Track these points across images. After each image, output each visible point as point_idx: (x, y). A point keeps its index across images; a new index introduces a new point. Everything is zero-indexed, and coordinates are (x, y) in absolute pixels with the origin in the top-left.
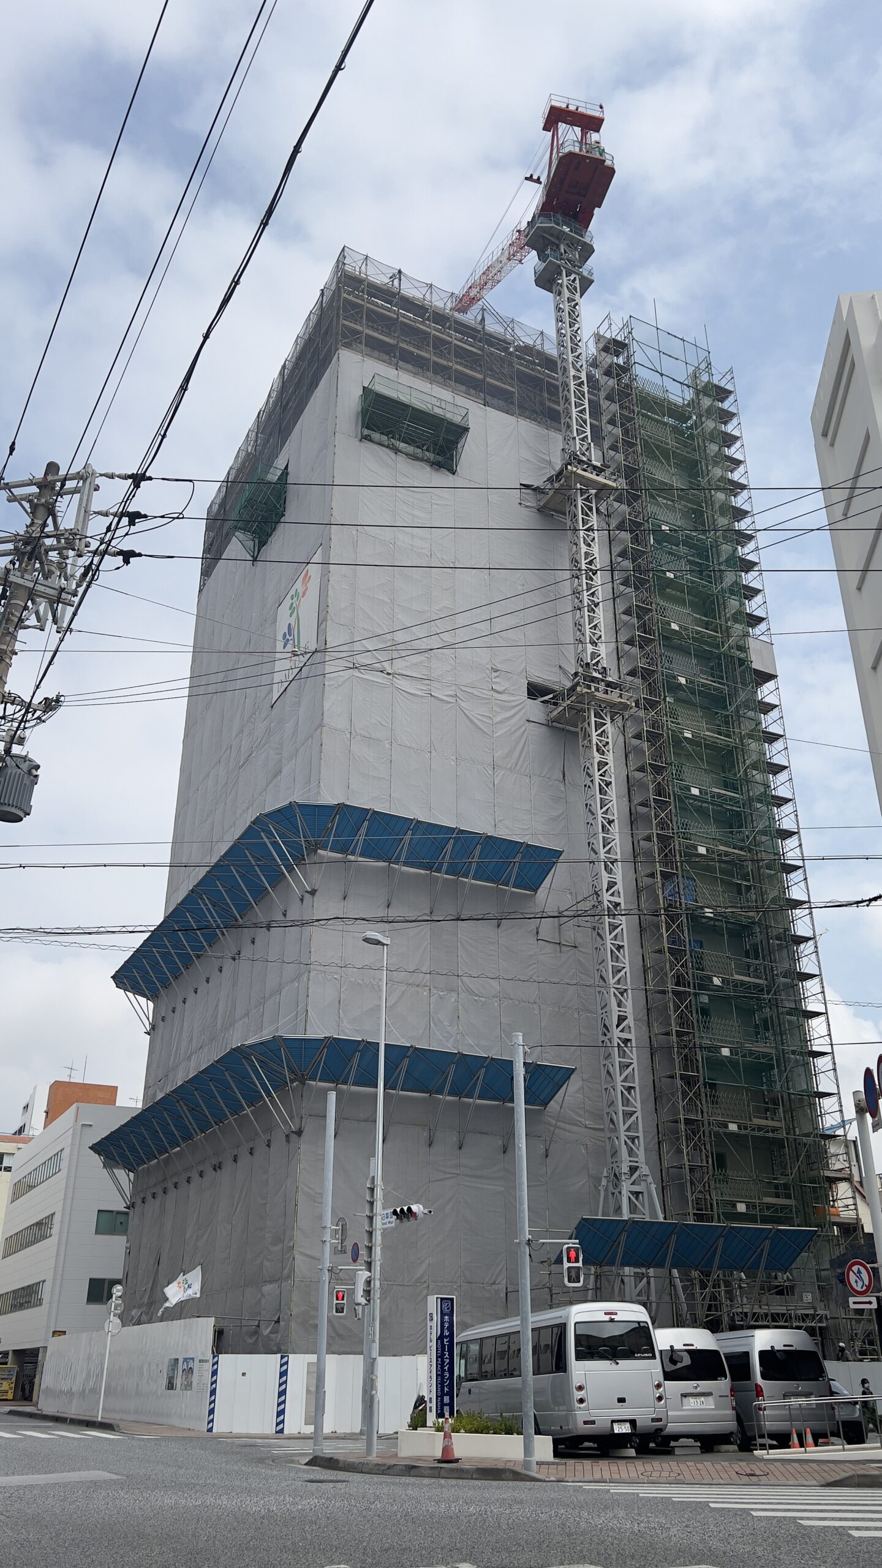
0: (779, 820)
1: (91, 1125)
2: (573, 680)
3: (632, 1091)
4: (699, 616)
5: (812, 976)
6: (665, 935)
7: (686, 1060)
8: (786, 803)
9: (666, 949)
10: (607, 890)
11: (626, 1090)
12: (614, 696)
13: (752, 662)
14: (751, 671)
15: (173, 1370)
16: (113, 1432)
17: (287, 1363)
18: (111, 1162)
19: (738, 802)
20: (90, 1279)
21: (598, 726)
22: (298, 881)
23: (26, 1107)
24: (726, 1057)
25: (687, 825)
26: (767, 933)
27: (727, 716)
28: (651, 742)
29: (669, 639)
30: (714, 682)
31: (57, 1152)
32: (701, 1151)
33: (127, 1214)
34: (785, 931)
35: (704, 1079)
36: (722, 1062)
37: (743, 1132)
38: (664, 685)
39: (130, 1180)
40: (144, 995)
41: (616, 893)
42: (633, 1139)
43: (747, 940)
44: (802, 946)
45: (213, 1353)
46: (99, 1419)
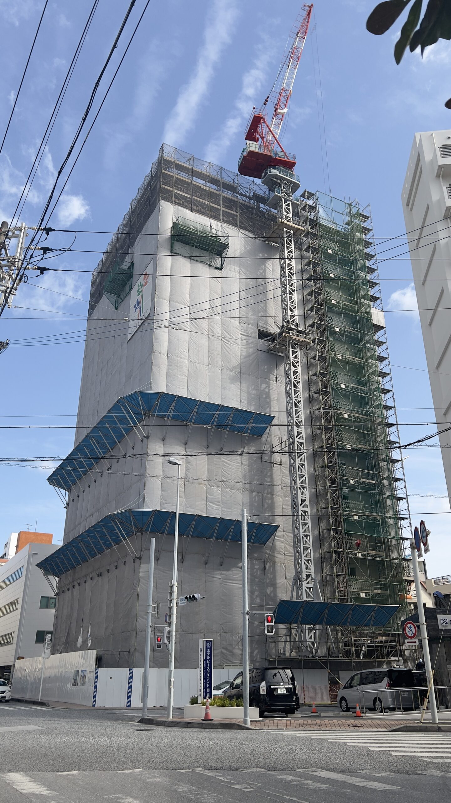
0: (385, 401)
1: (37, 554)
2: (281, 329)
3: (308, 537)
4: (346, 297)
5: (400, 480)
6: (326, 459)
7: (336, 521)
8: (389, 392)
9: (326, 466)
10: (297, 436)
11: (305, 536)
12: (302, 338)
13: (372, 320)
14: (372, 325)
15: (76, 676)
16: (46, 707)
17: (132, 672)
18: (47, 572)
19: (365, 391)
20: (38, 631)
21: (293, 353)
22: (140, 432)
23: (6, 544)
24: (356, 520)
25: (338, 403)
26: (378, 458)
27: (359, 348)
28: (320, 361)
29: (330, 308)
30: (354, 330)
31: (20, 567)
32: (343, 567)
33: (55, 598)
34: (387, 457)
35: (345, 531)
36: (354, 523)
37: (364, 557)
38: (327, 332)
39: (56, 582)
40: (64, 489)
41: (301, 438)
42: (308, 561)
43: (368, 461)
44: (396, 464)
45: (96, 668)
46: (39, 700)
